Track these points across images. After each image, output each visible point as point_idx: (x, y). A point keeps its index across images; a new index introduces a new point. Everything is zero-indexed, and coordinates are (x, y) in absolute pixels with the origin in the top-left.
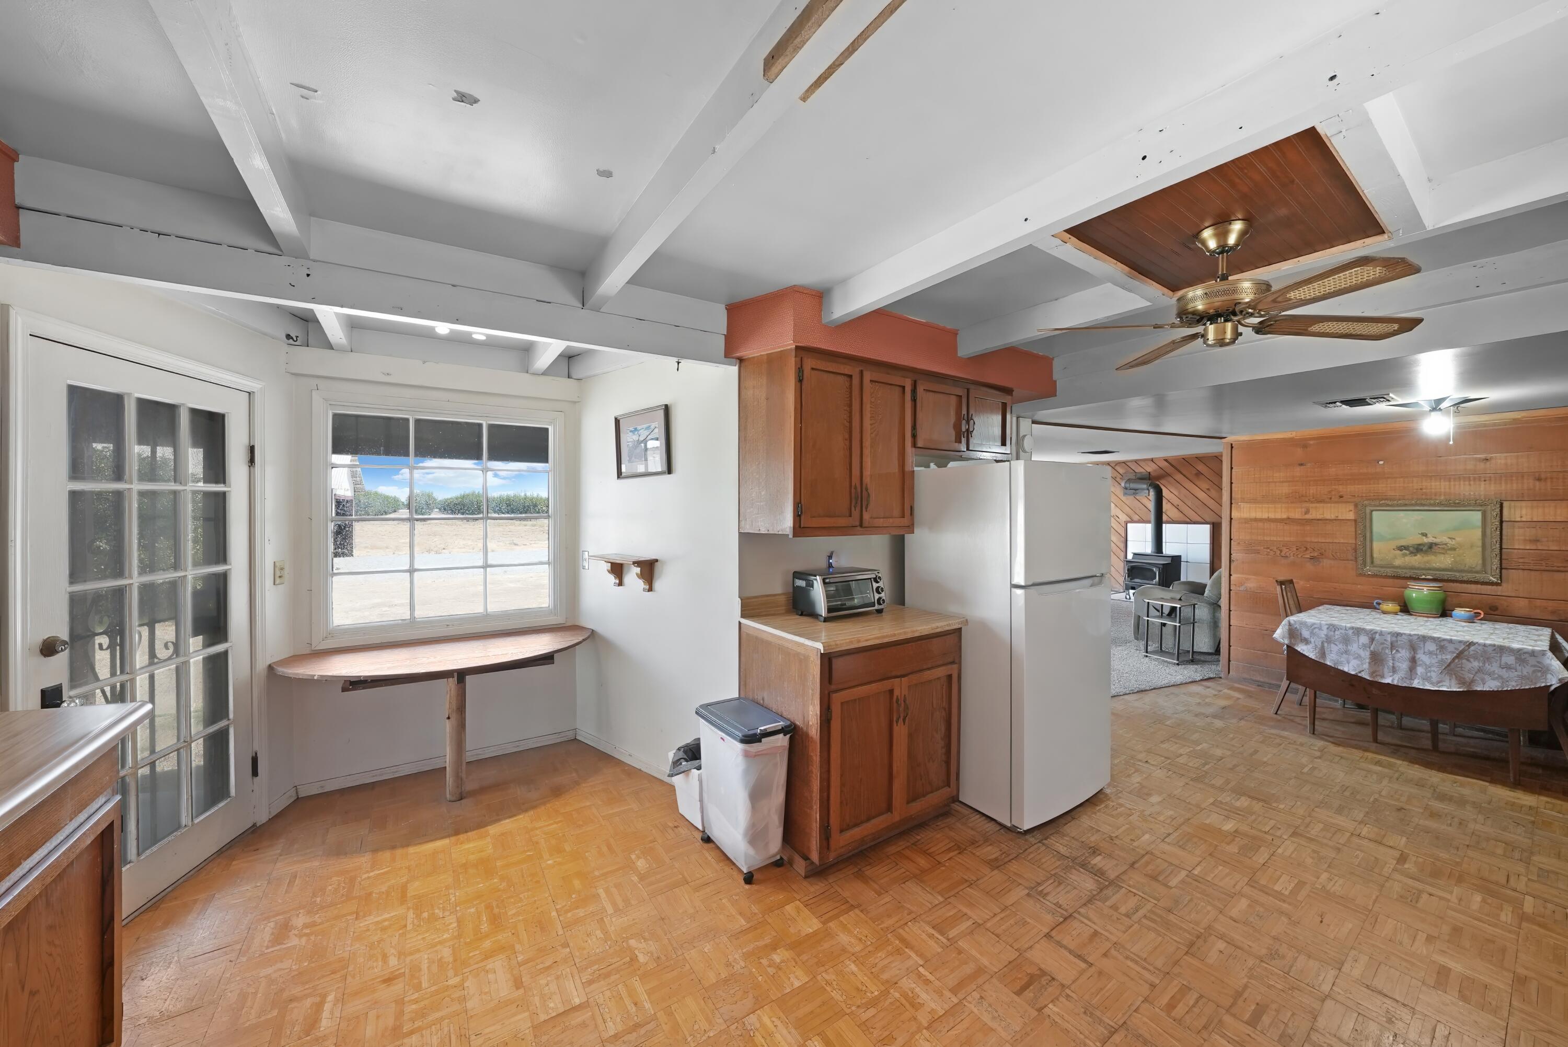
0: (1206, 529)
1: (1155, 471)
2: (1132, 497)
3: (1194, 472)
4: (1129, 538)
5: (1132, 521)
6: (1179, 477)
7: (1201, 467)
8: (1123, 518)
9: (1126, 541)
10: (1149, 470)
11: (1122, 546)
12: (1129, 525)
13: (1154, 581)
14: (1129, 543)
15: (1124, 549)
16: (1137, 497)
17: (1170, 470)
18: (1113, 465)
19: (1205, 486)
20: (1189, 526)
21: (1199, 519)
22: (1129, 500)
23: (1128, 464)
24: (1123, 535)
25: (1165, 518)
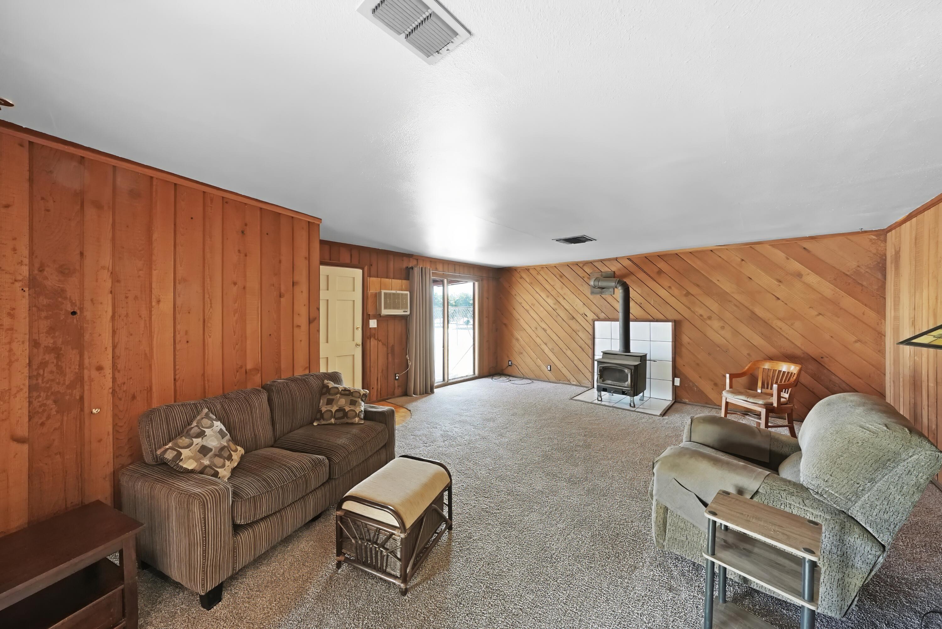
0: (668, 327)
1: (619, 270)
2: (599, 296)
3: (656, 270)
4: (597, 335)
5: (599, 319)
6: (641, 275)
7: (662, 265)
8: (591, 316)
9: (594, 338)
10: (614, 269)
11: (590, 342)
12: (596, 323)
13: (627, 383)
14: (597, 341)
15: (591, 346)
16: (602, 296)
17: (633, 268)
18: (581, 265)
19: (666, 284)
20: (652, 324)
21: (662, 317)
22: (596, 298)
23: (595, 264)
24: (591, 333)
25: (631, 316)
